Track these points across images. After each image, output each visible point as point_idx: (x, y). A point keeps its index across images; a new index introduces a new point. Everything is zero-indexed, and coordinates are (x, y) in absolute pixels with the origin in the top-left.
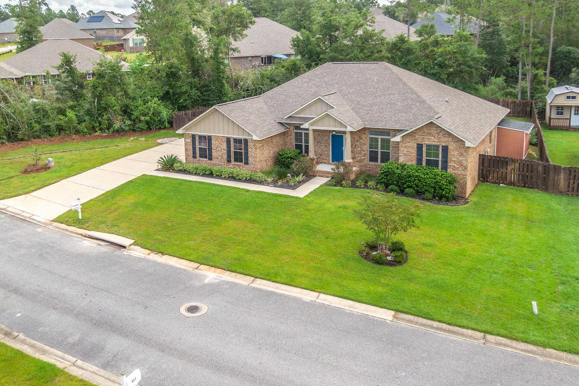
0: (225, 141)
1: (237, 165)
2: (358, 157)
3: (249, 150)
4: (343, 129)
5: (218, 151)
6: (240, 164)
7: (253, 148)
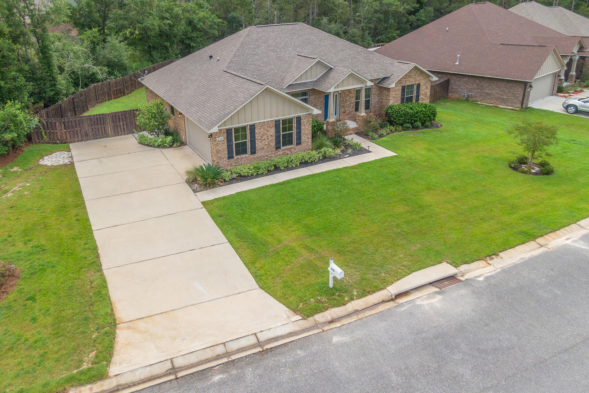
0: (273, 126)
1: (288, 149)
2: (348, 110)
3: (303, 127)
4: (360, 85)
5: (264, 140)
6: (291, 146)
7: (307, 124)
